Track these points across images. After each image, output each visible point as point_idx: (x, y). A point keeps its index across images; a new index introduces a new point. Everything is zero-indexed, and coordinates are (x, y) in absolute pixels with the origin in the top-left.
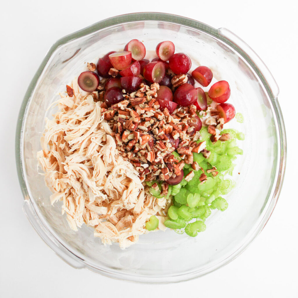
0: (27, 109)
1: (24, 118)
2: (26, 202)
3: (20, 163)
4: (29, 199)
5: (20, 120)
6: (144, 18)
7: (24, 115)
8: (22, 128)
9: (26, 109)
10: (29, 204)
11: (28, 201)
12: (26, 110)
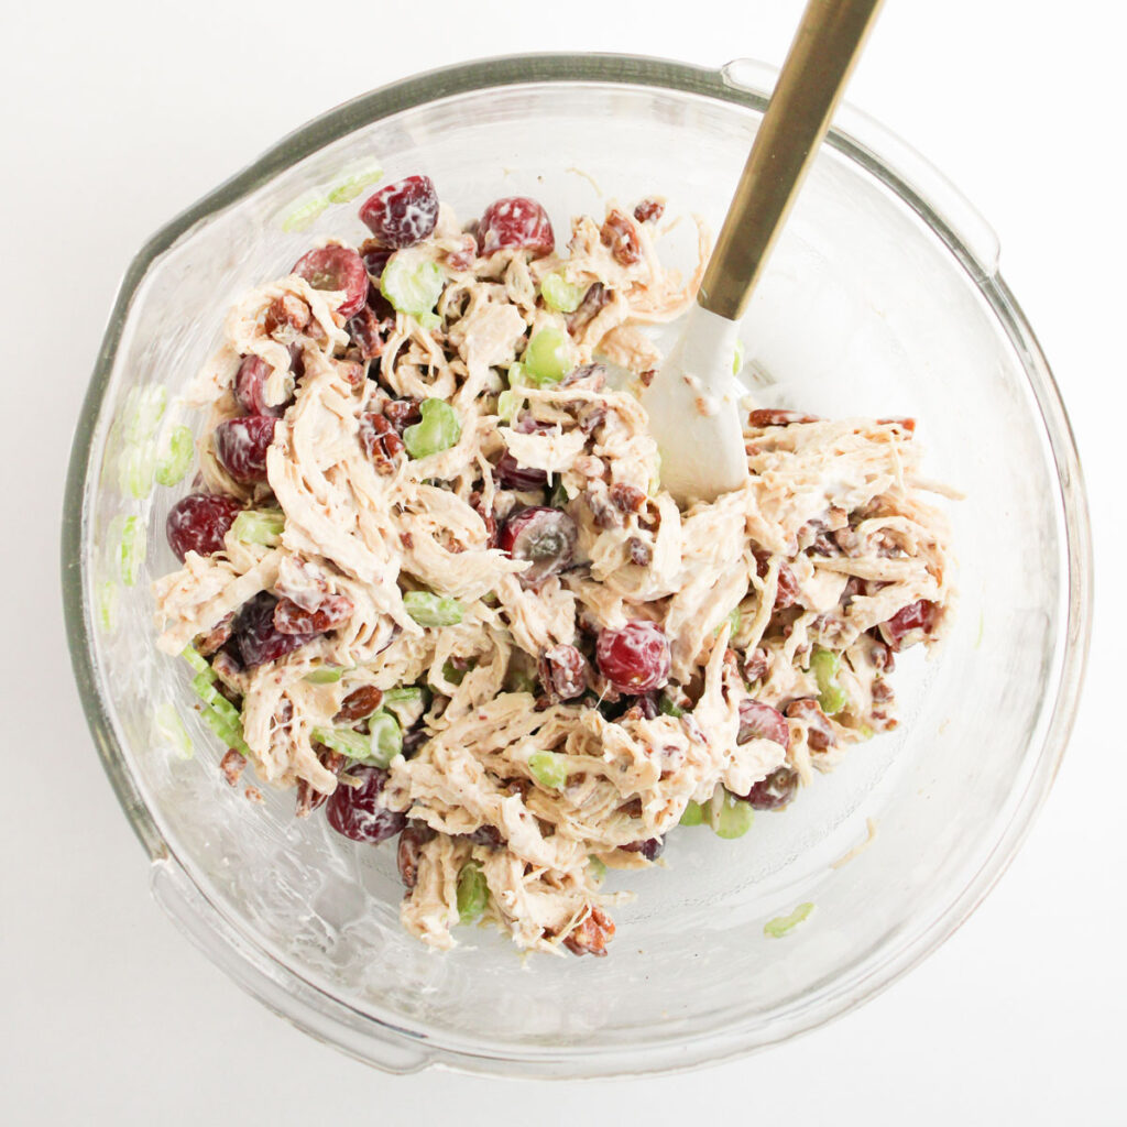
0: (86, 522)
1: (82, 556)
2: (159, 868)
3: (107, 725)
4: (170, 856)
5: (71, 566)
6: (443, 91)
7: (82, 545)
8: (84, 595)
9: (83, 520)
10: (171, 871)
11: (168, 864)
12: (83, 524)
